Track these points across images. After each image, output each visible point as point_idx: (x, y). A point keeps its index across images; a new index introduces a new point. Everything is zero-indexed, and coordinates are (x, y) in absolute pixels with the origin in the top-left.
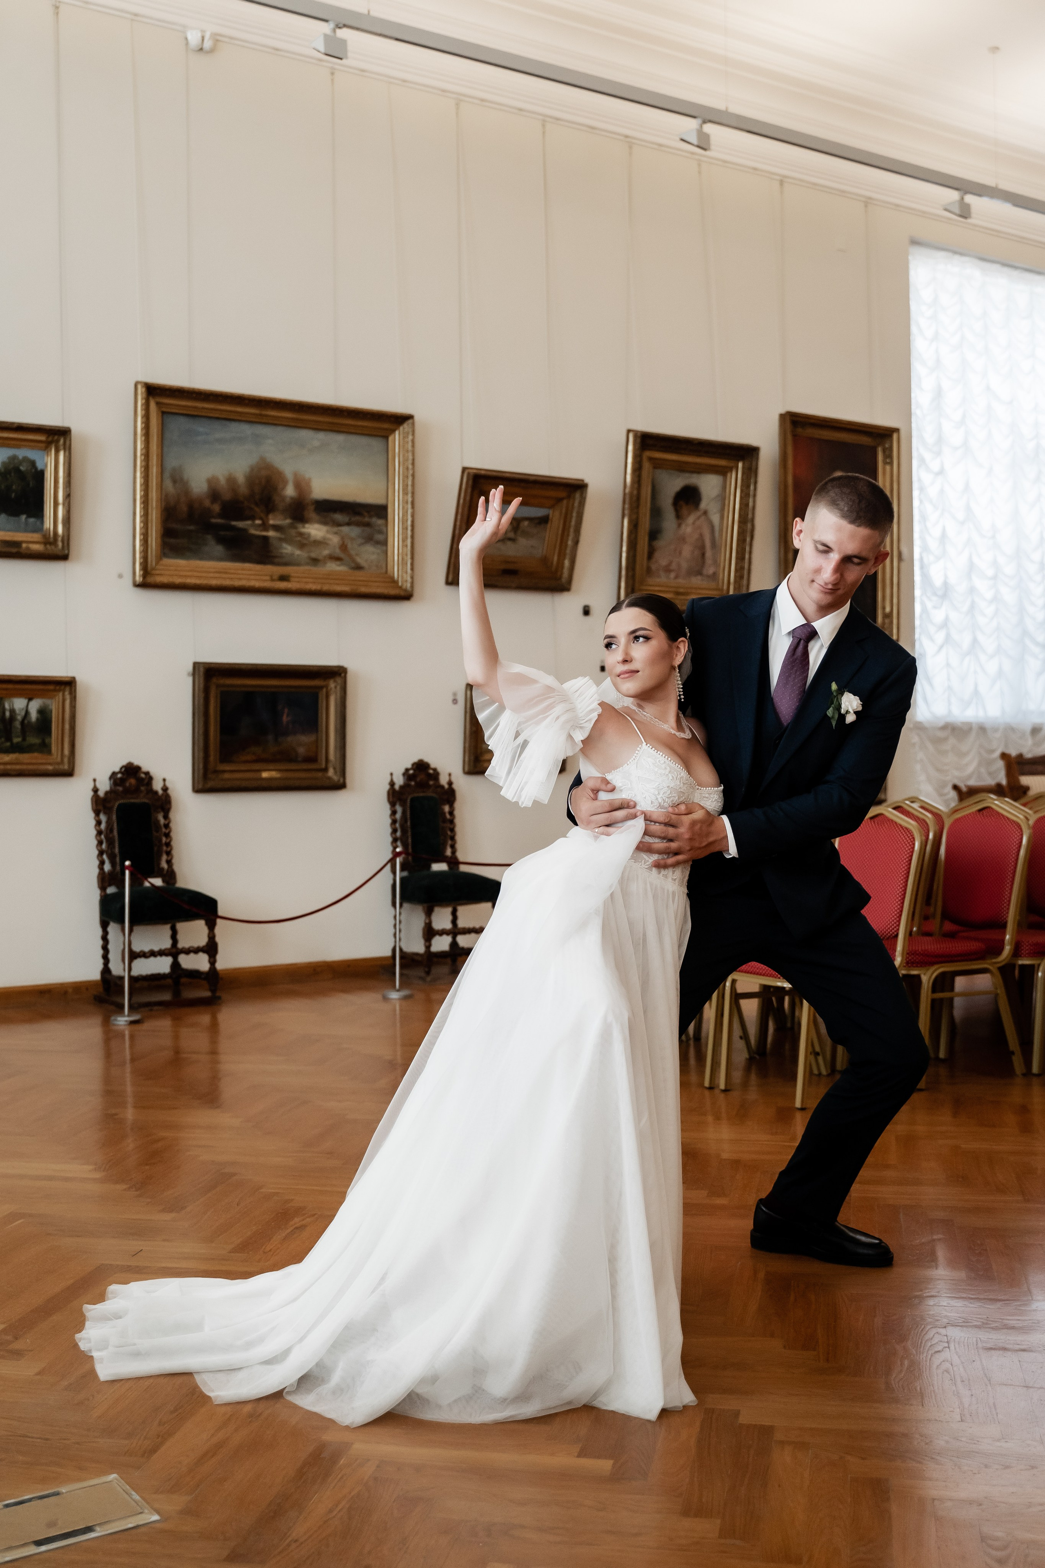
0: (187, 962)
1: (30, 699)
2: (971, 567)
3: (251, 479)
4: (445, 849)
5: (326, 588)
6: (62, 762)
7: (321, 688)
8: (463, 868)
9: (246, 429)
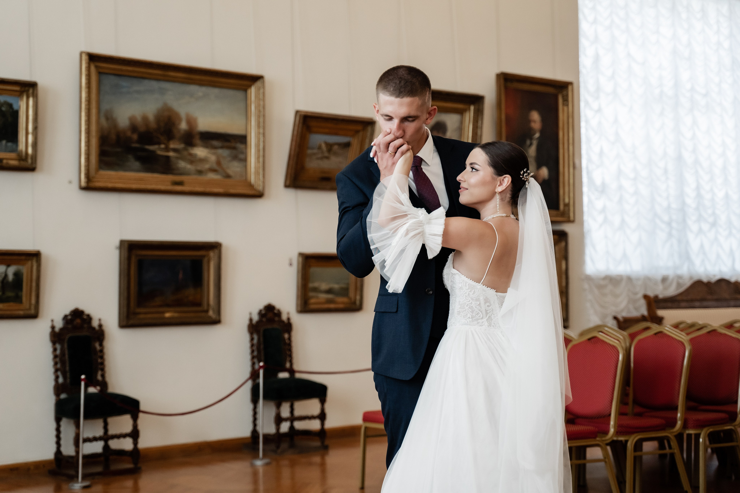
0: (114, 444)
1: (8, 266)
2: (620, 172)
3: (158, 118)
4: (285, 363)
5: (208, 190)
6: (30, 309)
7: (204, 256)
8: (298, 376)
9: (154, 84)
